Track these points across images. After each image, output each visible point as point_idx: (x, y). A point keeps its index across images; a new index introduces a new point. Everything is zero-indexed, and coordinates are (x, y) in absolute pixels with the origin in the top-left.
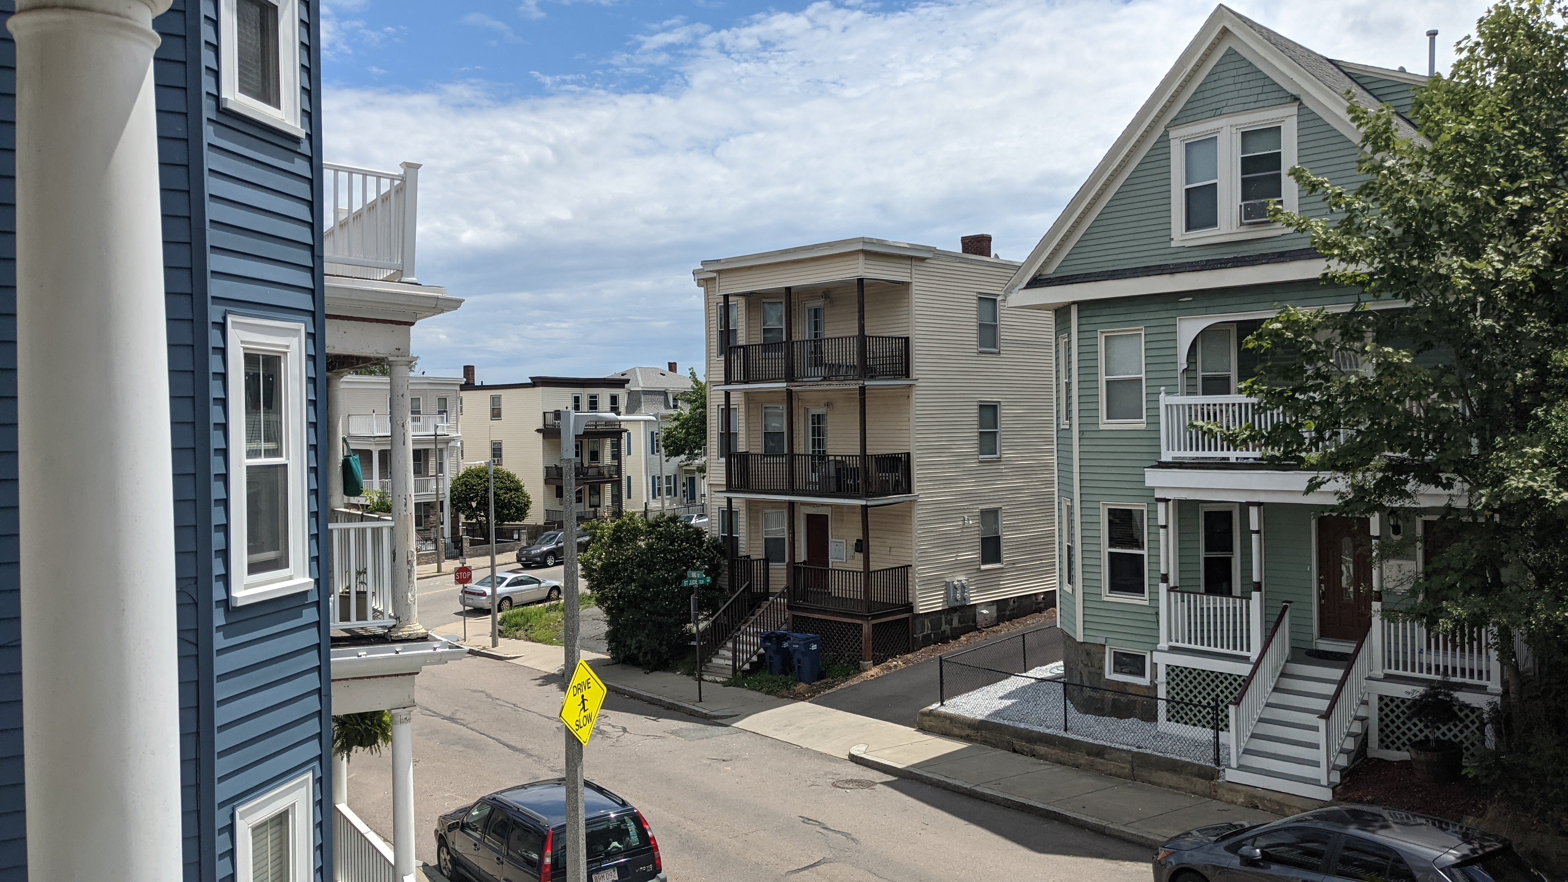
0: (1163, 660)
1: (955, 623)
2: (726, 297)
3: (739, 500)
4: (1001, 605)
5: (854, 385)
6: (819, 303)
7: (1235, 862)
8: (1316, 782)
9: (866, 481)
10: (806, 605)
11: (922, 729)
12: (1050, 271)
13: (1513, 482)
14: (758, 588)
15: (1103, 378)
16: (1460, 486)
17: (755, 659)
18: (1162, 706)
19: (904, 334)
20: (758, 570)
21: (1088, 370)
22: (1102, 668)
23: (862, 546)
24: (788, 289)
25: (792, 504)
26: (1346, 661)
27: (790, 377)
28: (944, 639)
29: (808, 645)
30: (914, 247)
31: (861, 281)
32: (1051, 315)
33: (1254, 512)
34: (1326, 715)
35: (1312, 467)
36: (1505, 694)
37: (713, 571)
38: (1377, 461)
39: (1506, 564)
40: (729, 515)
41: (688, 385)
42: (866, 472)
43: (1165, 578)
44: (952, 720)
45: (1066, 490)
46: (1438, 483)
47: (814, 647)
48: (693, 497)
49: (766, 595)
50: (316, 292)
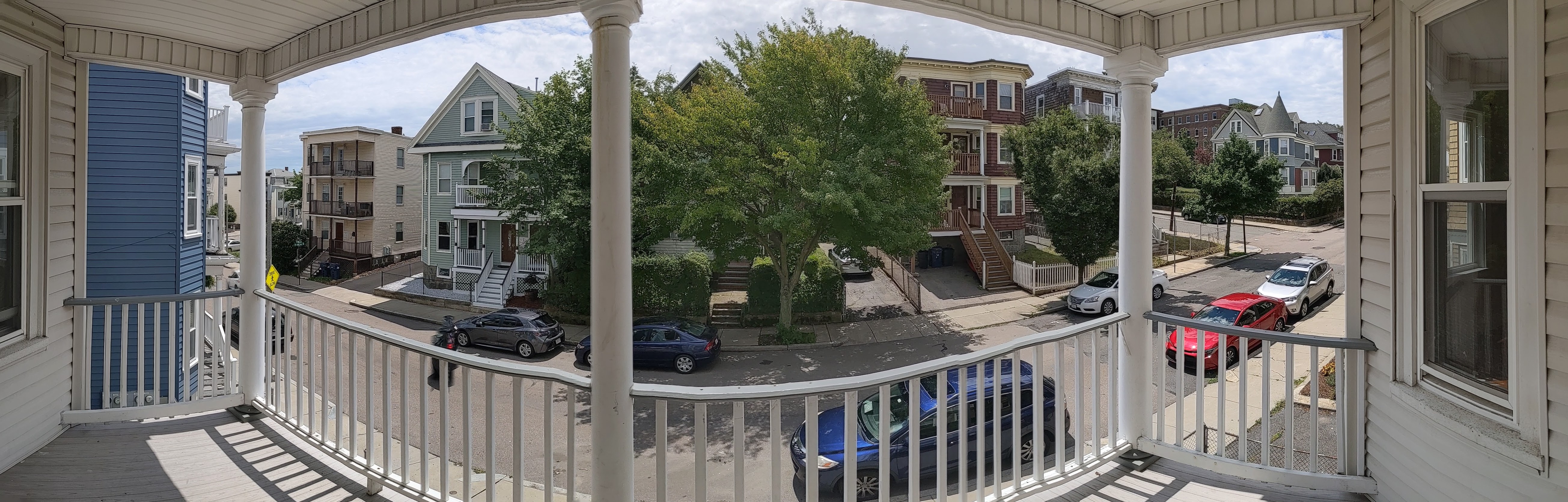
0: (455, 270)
1: (386, 261)
2: (311, 145)
3: (314, 217)
4: (402, 255)
5: (354, 178)
6: (342, 148)
7: (475, 326)
8: (499, 304)
9: (357, 212)
10: (334, 253)
11: (375, 295)
12: (422, 142)
13: (553, 213)
14: (319, 247)
15: (438, 178)
16: (539, 215)
17: (318, 271)
18: (454, 284)
19: (372, 160)
20: (319, 241)
21: (434, 175)
22: (436, 274)
23: (354, 234)
24: (332, 143)
25: (331, 219)
26: (509, 268)
27: (332, 174)
28: (383, 267)
29: (336, 267)
30: (376, 130)
31: (357, 141)
32: (422, 156)
33: (483, 222)
34: (502, 285)
35: (499, 209)
36: (549, 276)
37: (304, 240)
38: (518, 207)
39: (550, 237)
40: (310, 221)
41: (293, 175)
42: (357, 207)
43: (456, 244)
44: (385, 291)
45: (426, 216)
46: (533, 214)
47: (338, 268)
48: (293, 216)
49: (322, 250)
50: (205, 147)
